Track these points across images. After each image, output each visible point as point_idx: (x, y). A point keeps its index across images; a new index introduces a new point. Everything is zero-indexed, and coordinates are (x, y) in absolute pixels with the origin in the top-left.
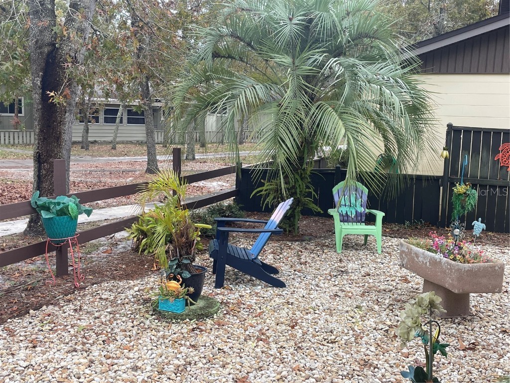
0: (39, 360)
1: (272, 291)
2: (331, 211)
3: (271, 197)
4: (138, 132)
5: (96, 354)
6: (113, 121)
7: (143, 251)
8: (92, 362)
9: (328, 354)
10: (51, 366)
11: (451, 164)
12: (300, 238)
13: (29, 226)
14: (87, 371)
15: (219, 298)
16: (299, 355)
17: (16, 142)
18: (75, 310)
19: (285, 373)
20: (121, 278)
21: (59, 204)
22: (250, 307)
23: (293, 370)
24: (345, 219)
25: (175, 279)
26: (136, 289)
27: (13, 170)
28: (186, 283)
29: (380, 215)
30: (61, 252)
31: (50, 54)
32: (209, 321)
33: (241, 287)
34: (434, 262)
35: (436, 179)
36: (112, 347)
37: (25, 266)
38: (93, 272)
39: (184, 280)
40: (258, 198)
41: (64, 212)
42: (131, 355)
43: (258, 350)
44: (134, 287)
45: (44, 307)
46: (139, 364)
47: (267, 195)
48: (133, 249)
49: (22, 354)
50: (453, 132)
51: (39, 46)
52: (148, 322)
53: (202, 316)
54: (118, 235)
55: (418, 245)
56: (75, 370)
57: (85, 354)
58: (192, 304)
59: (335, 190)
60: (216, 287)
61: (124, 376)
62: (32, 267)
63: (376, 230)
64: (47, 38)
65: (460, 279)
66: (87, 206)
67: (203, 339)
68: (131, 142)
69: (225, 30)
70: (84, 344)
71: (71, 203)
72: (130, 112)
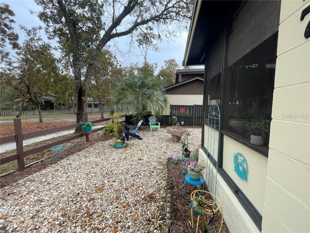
0: (88, 160)
1: (140, 141)
2: (149, 123)
3: (135, 121)
4: (97, 110)
5: (103, 157)
6: (91, 107)
7: (107, 134)
8: (102, 159)
9: (156, 151)
10: (92, 161)
11: (171, 113)
12: (142, 130)
13: (75, 131)
14: (102, 161)
15: (128, 143)
16: (150, 153)
17: (65, 113)
18: (94, 149)
19: (149, 156)
20: (103, 141)
21: (87, 124)
22: (136, 144)
23: (150, 156)
24: (152, 125)
25: (119, 139)
26: (108, 143)
27: (66, 119)
28: (122, 140)
29: (159, 123)
30: (87, 135)
31: (80, 89)
32: (128, 148)
33: (133, 140)
34: (174, 131)
35: (168, 116)
36: (106, 156)
37: (76, 140)
38: (96, 140)
39: (121, 139)
40: (132, 121)
41: (88, 125)
42: (112, 157)
43: (141, 152)
44: (107, 142)
45: (85, 149)
46: (114, 158)
47: (134, 121)
48: (104, 134)
49: (83, 159)
50: (171, 106)
51: (77, 87)
52: (113, 150)
53: (126, 147)
54: (99, 132)
55: (170, 128)
56: (99, 161)
57: (100, 158)
58: (123, 144)
59: (149, 119)
60: (127, 141)
61: (112, 161)
62: (78, 140)
63: (159, 126)
64: (79, 85)
65: (180, 133)
66: (94, 124)
67: (127, 152)
68: (95, 112)
69: (124, 84)
70: (99, 156)
71: (90, 123)
72: (95, 105)
